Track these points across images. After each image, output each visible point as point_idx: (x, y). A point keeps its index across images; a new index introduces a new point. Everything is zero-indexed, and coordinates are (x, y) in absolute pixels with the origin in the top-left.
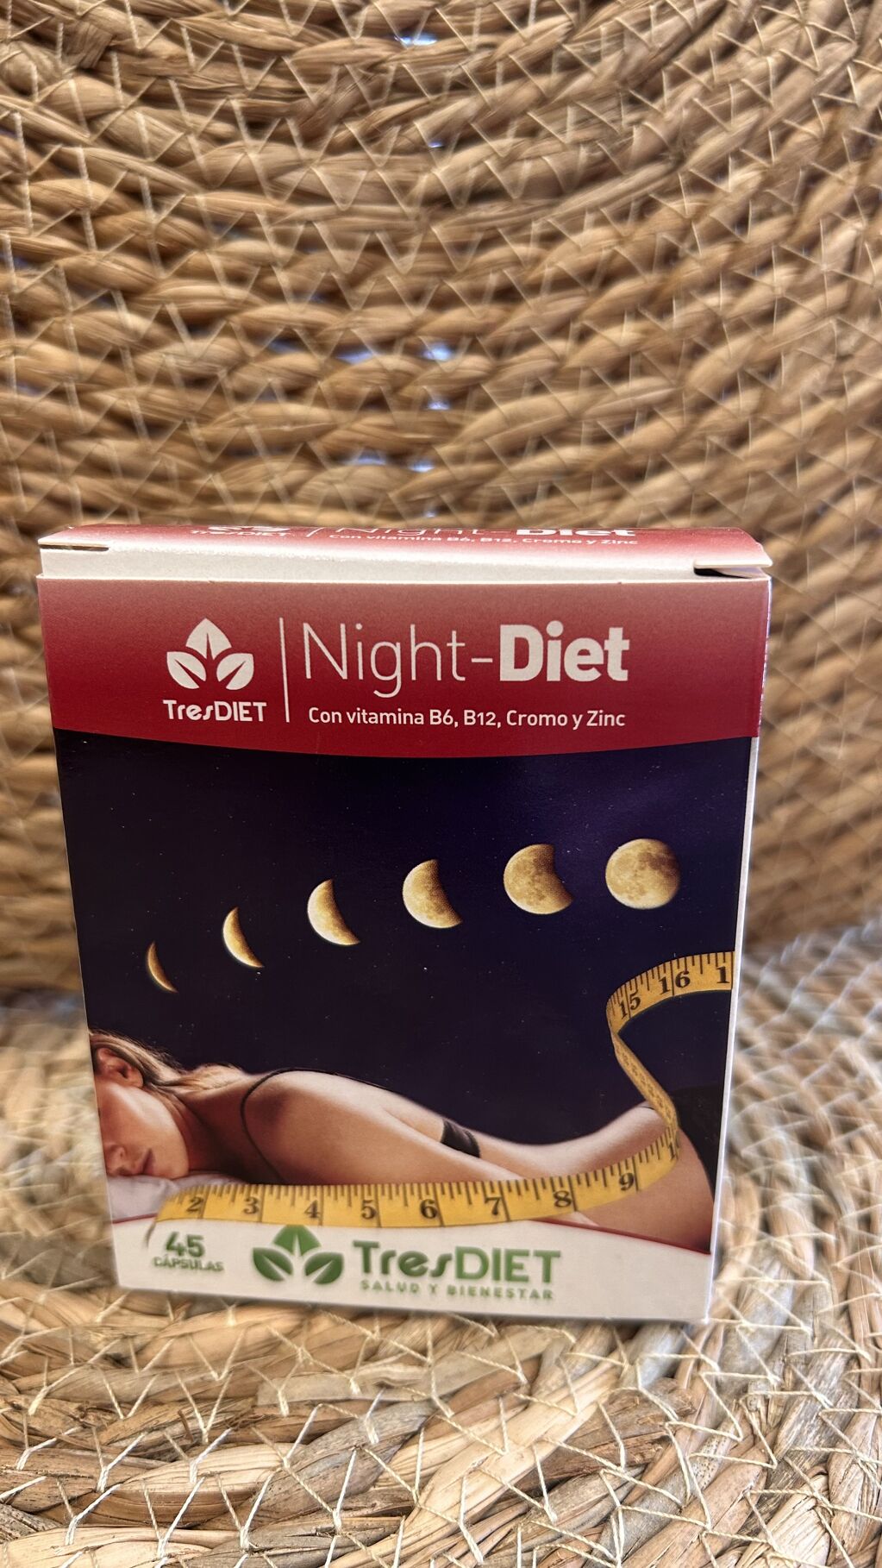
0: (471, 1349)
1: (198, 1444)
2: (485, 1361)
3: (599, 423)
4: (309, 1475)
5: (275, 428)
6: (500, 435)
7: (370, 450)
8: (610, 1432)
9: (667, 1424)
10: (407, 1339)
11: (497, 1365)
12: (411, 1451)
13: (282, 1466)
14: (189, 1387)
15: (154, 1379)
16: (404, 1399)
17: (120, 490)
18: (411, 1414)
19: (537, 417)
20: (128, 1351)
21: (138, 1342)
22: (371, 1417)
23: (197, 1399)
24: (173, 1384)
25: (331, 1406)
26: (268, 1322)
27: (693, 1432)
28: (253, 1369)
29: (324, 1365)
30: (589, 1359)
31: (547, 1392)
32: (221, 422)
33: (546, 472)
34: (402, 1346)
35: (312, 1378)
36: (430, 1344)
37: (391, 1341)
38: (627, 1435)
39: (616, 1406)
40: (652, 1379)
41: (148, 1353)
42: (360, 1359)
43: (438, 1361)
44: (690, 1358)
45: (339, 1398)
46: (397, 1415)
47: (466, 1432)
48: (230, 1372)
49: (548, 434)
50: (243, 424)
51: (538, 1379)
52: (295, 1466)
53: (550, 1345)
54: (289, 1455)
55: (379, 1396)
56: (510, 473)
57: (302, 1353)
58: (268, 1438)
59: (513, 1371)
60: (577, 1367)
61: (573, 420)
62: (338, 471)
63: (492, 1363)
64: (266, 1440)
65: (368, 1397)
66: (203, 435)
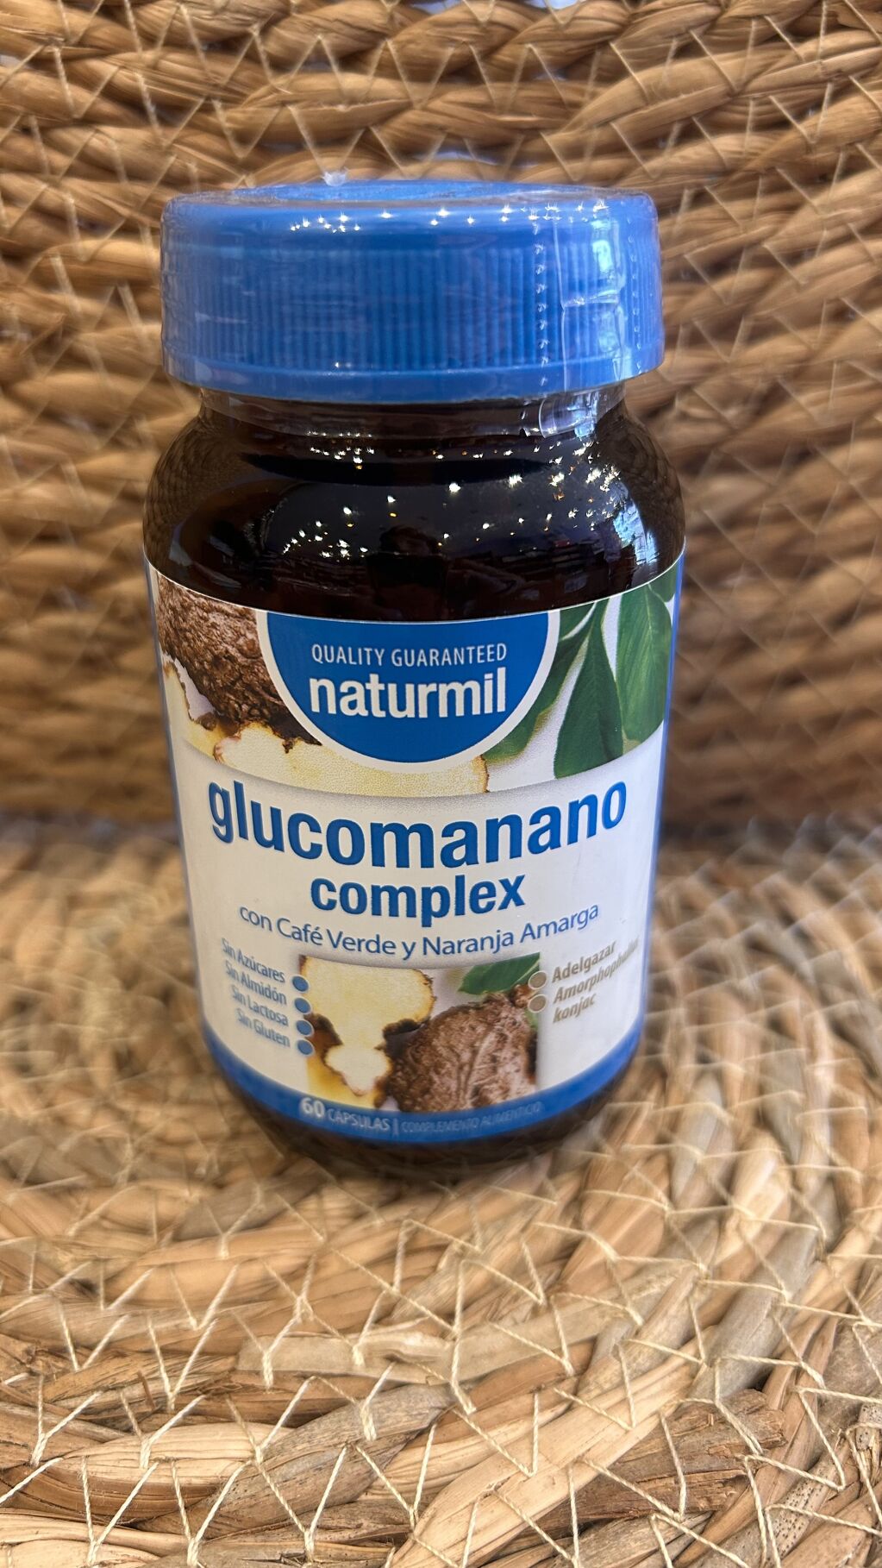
0: (507, 1322)
1: (161, 1411)
2: (524, 1340)
3: (773, 98)
4: (283, 1476)
5: (326, 108)
6: (630, 116)
7: (454, 142)
8: (671, 1461)
9: (746, 1458)
10: (430, 1298)
11: (538, 1347)
12: (414, 1455)
13: (253, 1458)
14: (159, 1336)
15: (122, 1320)
16: (417, 1381)
17: (125, 199)
18: (420, 1405)
19: (687, 90)
20: (98, 1277)
21: (111, 1268)
22: (372, 1403)
23: (167, 1352)
24: (142, 1330)
25: (325, 1381)
26: (265, 1258)
27: (780, 1471)
28: (239, 1319)
29: (324, 1324)
30: (656, 1350)
31: (598, 1391)
32: (257, 99)
33: (693, 171)
34: (423, 1309)
35: (307, 1339)
36: (458, 1308)
37: (410, 1301)
38: (694, 1469)
39: (684, 1423)
40: (735, 1387)
41: (122, 1282)
42: (370, 1319)
43: (468, 1331)
44: (788, 1364)
45: (336, 1371)
46: (404, 1405)
47: (486, 1437)
48: (212, 1320)
49: (695, 115)
50: (284, 104)
51: (590, 1371)
52: (267, 1463)
53: (608, 1327)
54: (265, 1445)
55: (388, 1374)
56: (644, 172)
57: (301, 1302)
58: (242, 1415)
59: (557, 1358)
60: (640, 1360)
61: (734, 96)
62: (413, 169)
63: (531, 1344)
64: (239, 1418)
65: (372, 1374)
66: (229, 120)
